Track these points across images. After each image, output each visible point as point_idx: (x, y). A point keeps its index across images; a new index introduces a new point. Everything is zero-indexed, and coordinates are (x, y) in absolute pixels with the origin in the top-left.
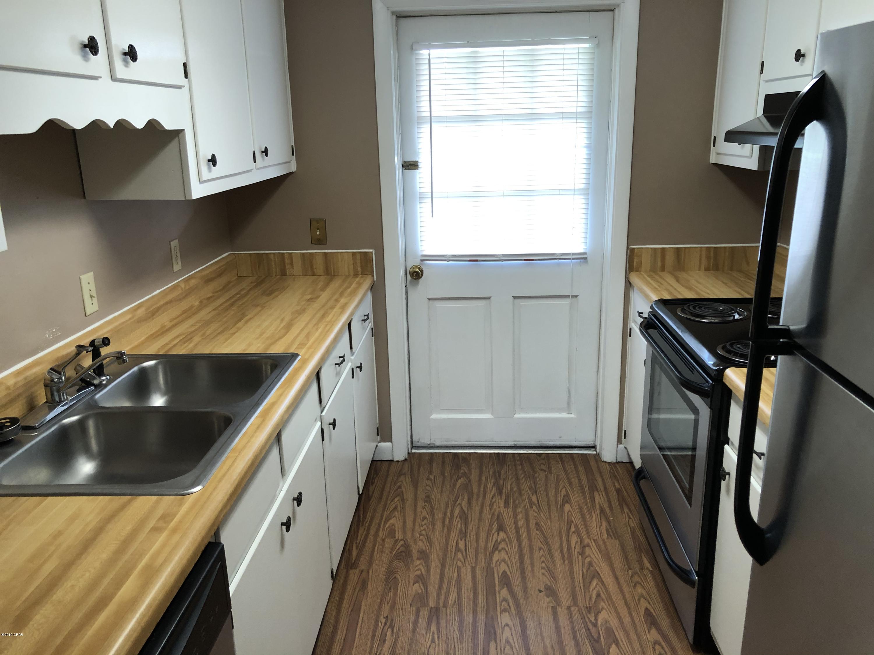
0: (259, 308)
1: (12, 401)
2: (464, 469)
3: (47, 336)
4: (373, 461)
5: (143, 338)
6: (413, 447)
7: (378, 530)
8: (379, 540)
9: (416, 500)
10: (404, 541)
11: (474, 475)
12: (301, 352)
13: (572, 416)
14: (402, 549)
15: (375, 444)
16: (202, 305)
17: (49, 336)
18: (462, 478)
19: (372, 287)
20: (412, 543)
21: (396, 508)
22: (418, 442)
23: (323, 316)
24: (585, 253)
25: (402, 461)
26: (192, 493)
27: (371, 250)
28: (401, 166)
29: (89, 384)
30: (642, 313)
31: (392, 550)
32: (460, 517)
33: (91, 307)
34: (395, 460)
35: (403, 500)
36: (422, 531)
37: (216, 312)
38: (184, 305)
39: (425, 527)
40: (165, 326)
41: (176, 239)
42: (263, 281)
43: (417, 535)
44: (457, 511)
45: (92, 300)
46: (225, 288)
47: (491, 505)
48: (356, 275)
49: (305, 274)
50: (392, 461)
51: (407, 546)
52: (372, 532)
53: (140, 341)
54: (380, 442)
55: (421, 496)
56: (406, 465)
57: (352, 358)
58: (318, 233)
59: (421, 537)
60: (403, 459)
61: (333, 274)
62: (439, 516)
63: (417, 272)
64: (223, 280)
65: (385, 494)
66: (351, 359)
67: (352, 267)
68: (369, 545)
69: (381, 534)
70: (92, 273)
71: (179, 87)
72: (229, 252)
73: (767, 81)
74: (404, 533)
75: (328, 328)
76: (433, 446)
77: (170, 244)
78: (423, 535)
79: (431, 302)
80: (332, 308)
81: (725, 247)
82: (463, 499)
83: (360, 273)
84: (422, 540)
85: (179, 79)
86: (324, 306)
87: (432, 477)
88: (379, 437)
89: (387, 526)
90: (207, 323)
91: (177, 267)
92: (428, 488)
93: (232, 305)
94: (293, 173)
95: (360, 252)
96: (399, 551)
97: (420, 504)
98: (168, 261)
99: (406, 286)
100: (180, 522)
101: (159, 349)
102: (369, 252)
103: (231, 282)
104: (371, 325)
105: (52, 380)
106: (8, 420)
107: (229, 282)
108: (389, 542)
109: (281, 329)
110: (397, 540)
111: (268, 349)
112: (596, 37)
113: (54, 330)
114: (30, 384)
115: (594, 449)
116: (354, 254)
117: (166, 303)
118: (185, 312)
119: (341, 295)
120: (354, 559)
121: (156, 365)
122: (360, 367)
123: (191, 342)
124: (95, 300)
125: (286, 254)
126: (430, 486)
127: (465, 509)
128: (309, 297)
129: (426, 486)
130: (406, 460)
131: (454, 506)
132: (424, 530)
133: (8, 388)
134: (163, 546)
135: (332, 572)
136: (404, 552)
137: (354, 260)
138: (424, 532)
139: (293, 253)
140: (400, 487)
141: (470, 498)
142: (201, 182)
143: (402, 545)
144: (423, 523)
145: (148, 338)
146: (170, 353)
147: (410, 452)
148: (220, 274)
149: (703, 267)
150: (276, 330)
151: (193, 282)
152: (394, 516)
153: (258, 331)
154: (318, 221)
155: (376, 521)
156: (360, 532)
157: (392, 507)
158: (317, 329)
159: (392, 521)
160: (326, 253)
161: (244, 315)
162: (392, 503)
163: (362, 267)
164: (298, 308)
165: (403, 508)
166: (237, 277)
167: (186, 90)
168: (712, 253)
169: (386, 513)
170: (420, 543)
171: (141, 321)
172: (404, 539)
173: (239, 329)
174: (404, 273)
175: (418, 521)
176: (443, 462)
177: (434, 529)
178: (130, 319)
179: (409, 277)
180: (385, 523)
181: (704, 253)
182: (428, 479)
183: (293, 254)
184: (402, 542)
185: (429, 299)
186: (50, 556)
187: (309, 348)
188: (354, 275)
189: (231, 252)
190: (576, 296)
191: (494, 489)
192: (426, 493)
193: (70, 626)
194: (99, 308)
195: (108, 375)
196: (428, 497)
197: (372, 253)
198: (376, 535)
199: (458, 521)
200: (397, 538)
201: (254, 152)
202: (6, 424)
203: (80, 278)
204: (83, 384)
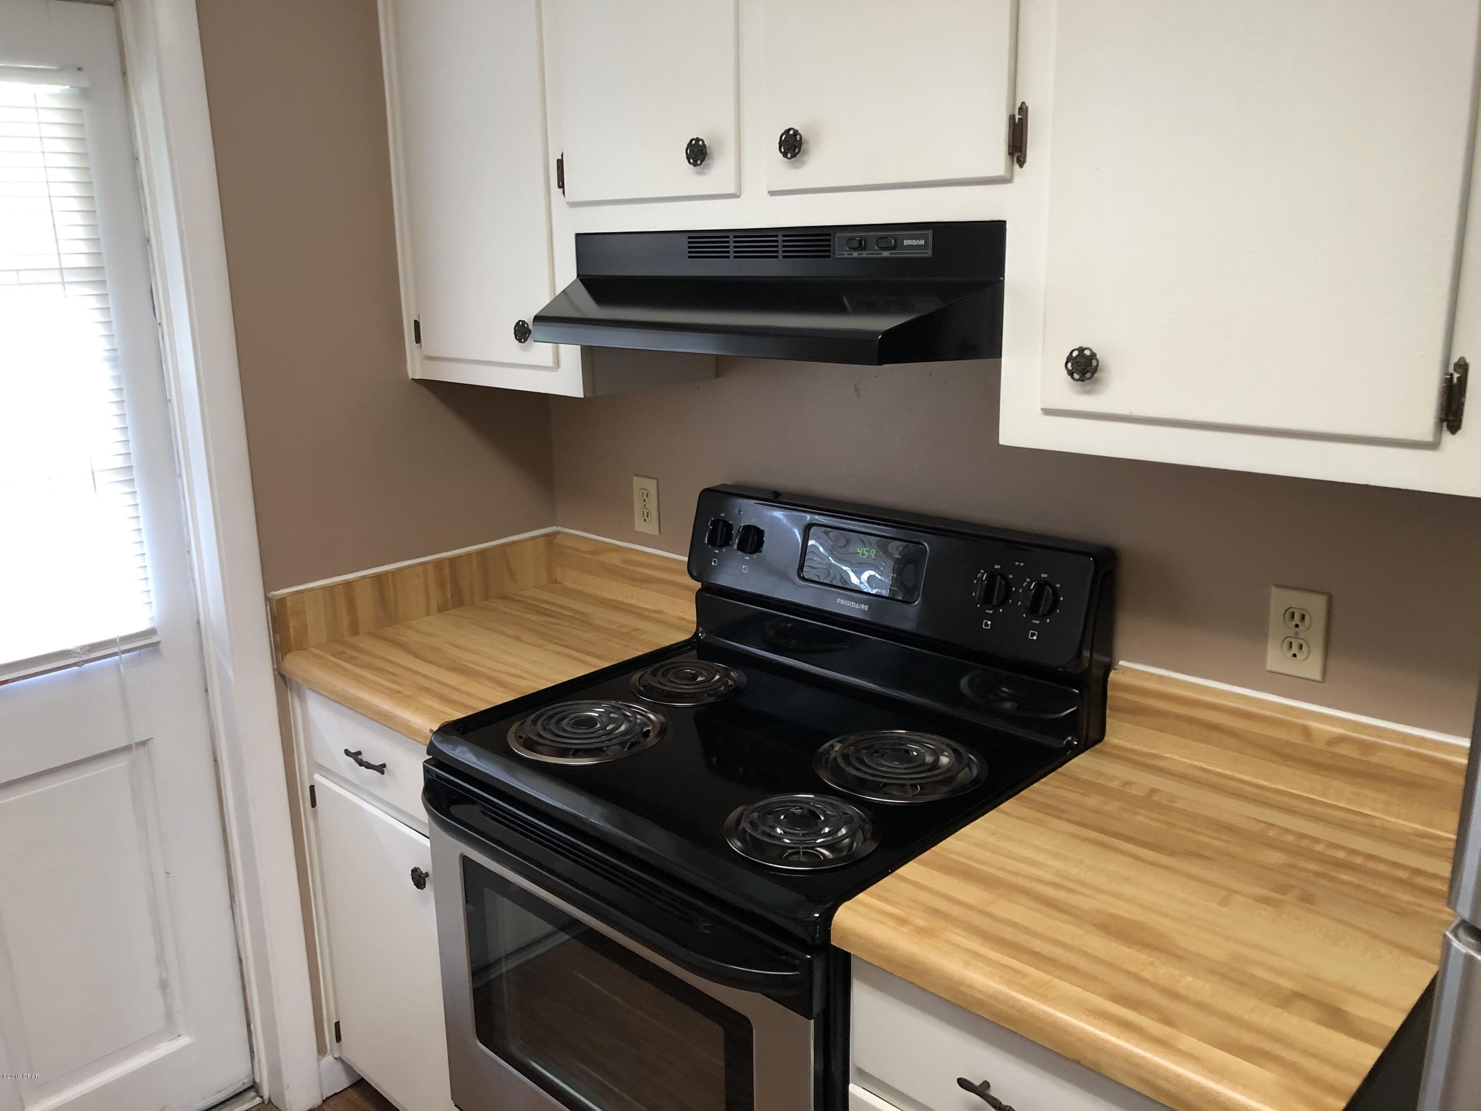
13: (184, 1041)
24: (151, 632)
30: (359, 753)
73: (573, 205)
81: (469, 555)
112: (79, 69)
115: (252, 1094)
149: (434, 606)
168: (447, 571)
181: (431, 575)
190: (143, 743)
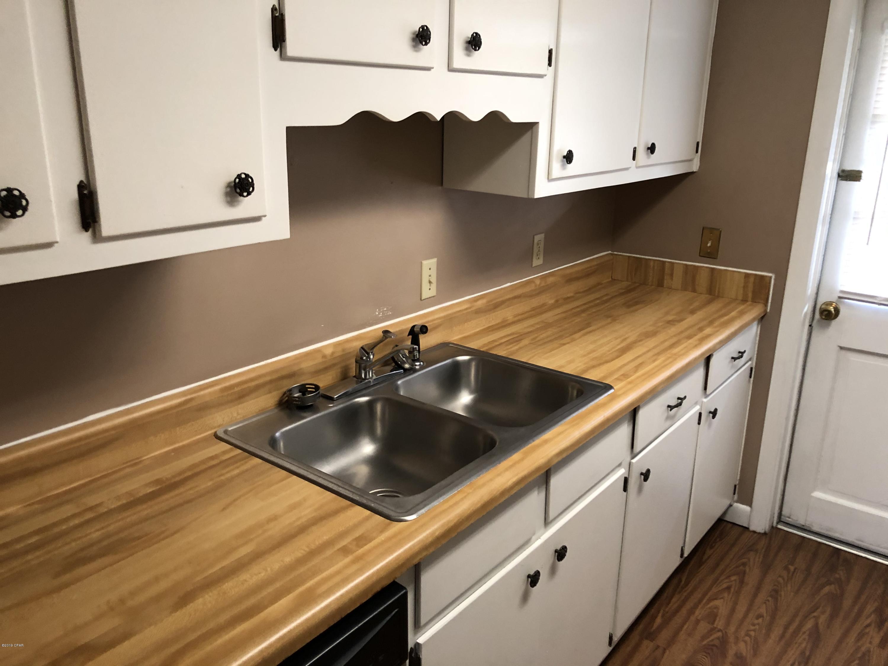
0: (609, 320)
1: (326, 369)
2: (841, 574)
3: (377, 313)
4: (721, 521)
5: (478, 330)
6: (780, 521)
7: (696, 606)
8: (693, 618)
9: (758, 589)
10: (723, 634)
11: (853, 587)
12: (617, 386)
14: (717, 642)
15: (727, 502)
16: (557, 305)
17: (379, 314)
18: (833, 586)
19: (762, 318)
20: (732, 639)
21: (728, 588)
22: (789, 518)
23: (673, 346)
25: (759, 533)
26: (406, 521)
27: (770, 275)
28: (835, 175)
29: (400, 367)
31: (703, 638)
32: (810, 635)
33: (428, 291)
34: (752, 528)
35: (742, 582)
36: (751, 631)
37: (564, 315)
38: (535, 302)
39: (757, 627)
40: (507, 320)
41: (542, 233)
42: (633, 290)
43: (743, 633)
44: (809, 625)
45: (430, 285)
46: (589, 290)
47: (861, 636)
48: (744, 301)
49: (684, 288)
50: (747, 529)
51: (724, 642)
52: (689, 605)
53: (473, 331)
54: (737, 502)
55: (767, 587)
56: (763, 542)
57: (705, 400)
58: (709, 245)
59: (747, 638)
60: (763, 531)
61: (716, 294)
62: (782, 621)
63: (830, 312)
64: (592, 281)
65: (722, 567)
66: (702, 402)
67: (741, 291)
68: (678, 620)
69: (697, 612)
70: (435, 260)
71: (540, 76)
72: (608, 251)
74: (728, 623)
75: (668, 362)
76: (808, 529)
77: (534, 238)
78: (750, 636)
79: (843, 352)
80: (689, 337)
82: (823, 613)
83: (750, 299)
84: (745, 642)
85: (542, 67)
86: (682, 332)
87: (792, 568)
88: (736, 497)
89: (709, 606)
90: (547, 326)
91: (537, 262)
92: (781, 580)
93: (583, 311)
94: (693, 173)
95: (756, 275)
96: (712, 643)
97: (762, 596)
98: (528, 255)
99: (810, 326)
100: (370, 551)
101: (485, 344)
102: (766, 276)
103: (601, 284)
104: (752, 364)
105: (362, 358)
106: (314, 387)
107: (599, 284)
108: (703, 627)
109: (615, 351)
110: (715, 628)
111: (585, 371)
113: (385, 309)
114: (345, 356)
116: (747, 275)
117: (515, 298)
118: (533, 309)
119: (711, 323)
120: (654, 628)
121: (469, 361)
122: (714, 413)
123: (517, 344)
124: (434, 286)
125: (667, 263)
126: (784, 579)
127: (821, 627)
128: (670, 318)
129: (780, 576)
130: (765, 534)
131: (806, 617)
132: (754, 630)
133: (324, 356)
134: (338, 572)
135: (611, 638)
136: (716, 646)
137: (746, 283)
138: (752, 633)
139: (676, 263)
140: (744, 564)
141: (833, 617)
142: (550, 179)
143: (718, 638)
144: (756, 622)
145: (484, 329)
146: (491, 352)
147: (775, 524)
148: (587, 274)
150: (609, 351)
151: (551, 280)
152: (722, 598)
153: (592, 347)
154: (712, 230)
155: (697, 595)
156: (674, 600)
157: (725, 586)
158: (654, 361)
159: (717, 603)
160: (713, 269)
161: (588, 325)
162: (726, 581)
163: (754, 292)
164: (651, 328)
165: (738, 593)
166: (610, 279)
167: (548, 81)
169: (714, 590)
170: (742, 645)
171: (479, 312)
172: (724, 632)
173: (573, 340)
174: (811, 309)
175: (751, 615)
176: (815, 555)
177: (768, 635)
178: (466, 309)
179: (817, 316)
180: (710, 600)
182: (786, 568)
183: (675, 265)
184: (719, 634)
185: (841, 348)
186: (252, 540)
187: (630, 383)
188: (742, 300)
189: (610, 252)
191: (873, 616)
192: (775, 585)
193: (212, 625)
194: (437, 293)
195: (422, 362)
196: (776, 591)
197: (771, 277)
198: (691, 612)
199: (804, 639)
200: (715, 626)
201: (635, 148)
202: (309, 390)
203: (421, 263)
204: (396, 366)
